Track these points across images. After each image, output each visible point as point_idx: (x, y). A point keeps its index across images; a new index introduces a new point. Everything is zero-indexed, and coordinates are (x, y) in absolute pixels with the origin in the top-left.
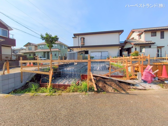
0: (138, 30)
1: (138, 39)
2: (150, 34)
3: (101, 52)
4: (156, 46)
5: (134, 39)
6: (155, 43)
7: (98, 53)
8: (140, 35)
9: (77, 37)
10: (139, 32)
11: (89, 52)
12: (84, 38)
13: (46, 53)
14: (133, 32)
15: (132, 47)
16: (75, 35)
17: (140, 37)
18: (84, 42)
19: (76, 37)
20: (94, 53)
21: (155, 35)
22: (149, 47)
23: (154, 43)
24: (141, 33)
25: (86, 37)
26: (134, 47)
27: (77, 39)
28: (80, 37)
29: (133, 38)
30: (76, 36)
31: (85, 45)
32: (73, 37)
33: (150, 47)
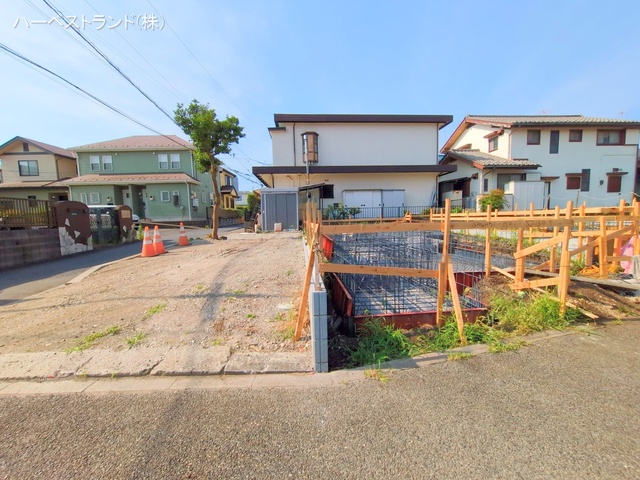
0: (488, 119)
1: (486, 151)
2: (523, 137)
3: (382, 190)
4: (539, 176)
5: (473, 148)
6: (539, 166)
7: (371, 193)
8: (493, 138)
9: (289, 127)
10: (493, 127)
11: (336, 191)
12: (317, 135)
13: (130, 191)
14: (470, 125)
15: (475, 177)
16: (279, 119)
17: (492, 143)
18: (316, 152)
19: (284, 129)
20: (355, 193)
21: (536, 141)
22: (519, 177)
23: (535, 167)
24: (499, 131)
25: (324, 132)
26: (481, 176)
27: (286, 138)
28: (301, 129)
29: (468, 147)
30: (281, 125)
31: (319, 164)
32: (270, 129)
33: (523, 177)
